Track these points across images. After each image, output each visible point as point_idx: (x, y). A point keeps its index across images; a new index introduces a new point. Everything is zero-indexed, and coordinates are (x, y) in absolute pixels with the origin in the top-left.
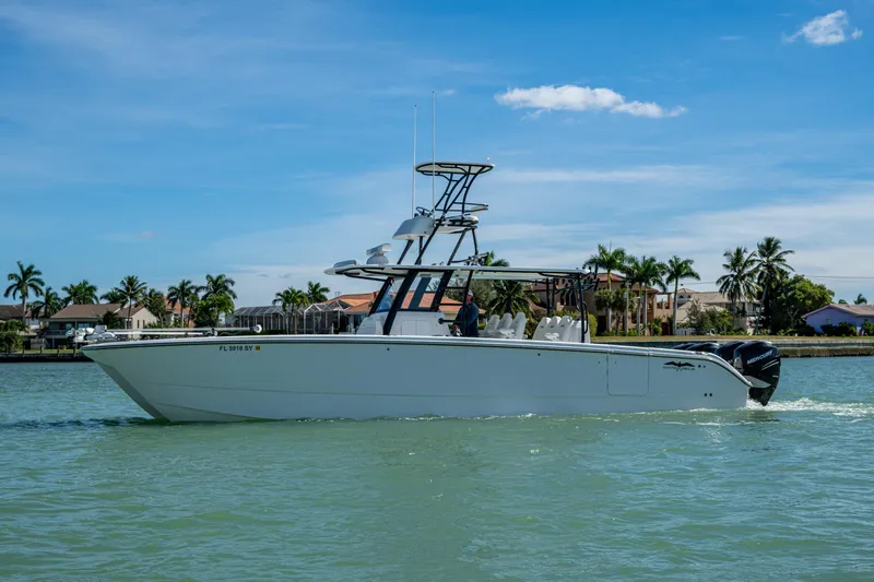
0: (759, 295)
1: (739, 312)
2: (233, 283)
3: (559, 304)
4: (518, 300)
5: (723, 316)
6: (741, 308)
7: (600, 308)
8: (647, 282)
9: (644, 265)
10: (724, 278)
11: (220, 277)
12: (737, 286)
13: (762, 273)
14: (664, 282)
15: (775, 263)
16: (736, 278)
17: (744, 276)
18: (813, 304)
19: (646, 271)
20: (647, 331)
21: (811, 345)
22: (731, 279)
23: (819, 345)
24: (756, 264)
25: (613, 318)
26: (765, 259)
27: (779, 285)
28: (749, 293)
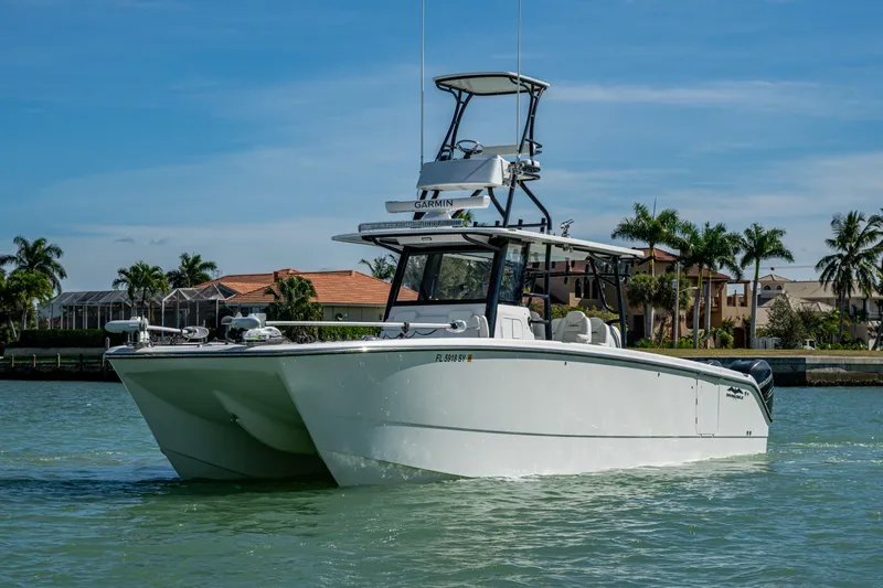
1: (856, 313)
2: (59, 253)
3: (572, 295)
5: (832, 319)
6: (860, 307)
7: (634, 304)
8: (711, 264)
9: (706, 238)
10: (827, 259)
11: (38, 243)
12: (848, 272)
14: (738, 263)
16: (845, 260)
17: (859, 258)
19: (710, 245)
20: (710, 342)
22: (839, 261)
25: (657, 318)
28: (866, 284)
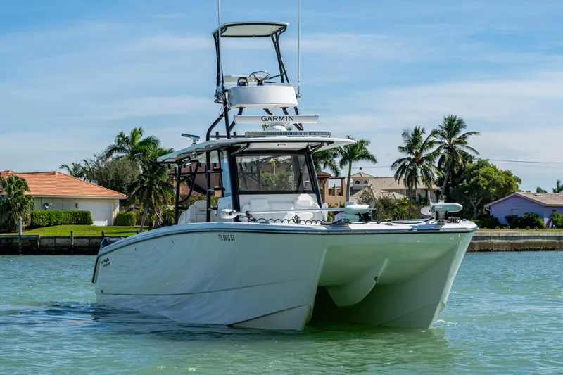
0: (440, 182)
1: (420, 200)
4: (162, 183)
5: (403, 204)
6: (423, 195)
10: (400, 161)
12: (415, 170)
13: (443, 157)
14: (337, 165)
15: (458, 146)
16: (412, 162)
17: (422, 160)
18: (498, 192)
21: (490, 238)
22: (408, 163)
23: (499, 238)
24: (436, 147)
26: (446, 141)
27: (461, 170)
28: (428, 179)
